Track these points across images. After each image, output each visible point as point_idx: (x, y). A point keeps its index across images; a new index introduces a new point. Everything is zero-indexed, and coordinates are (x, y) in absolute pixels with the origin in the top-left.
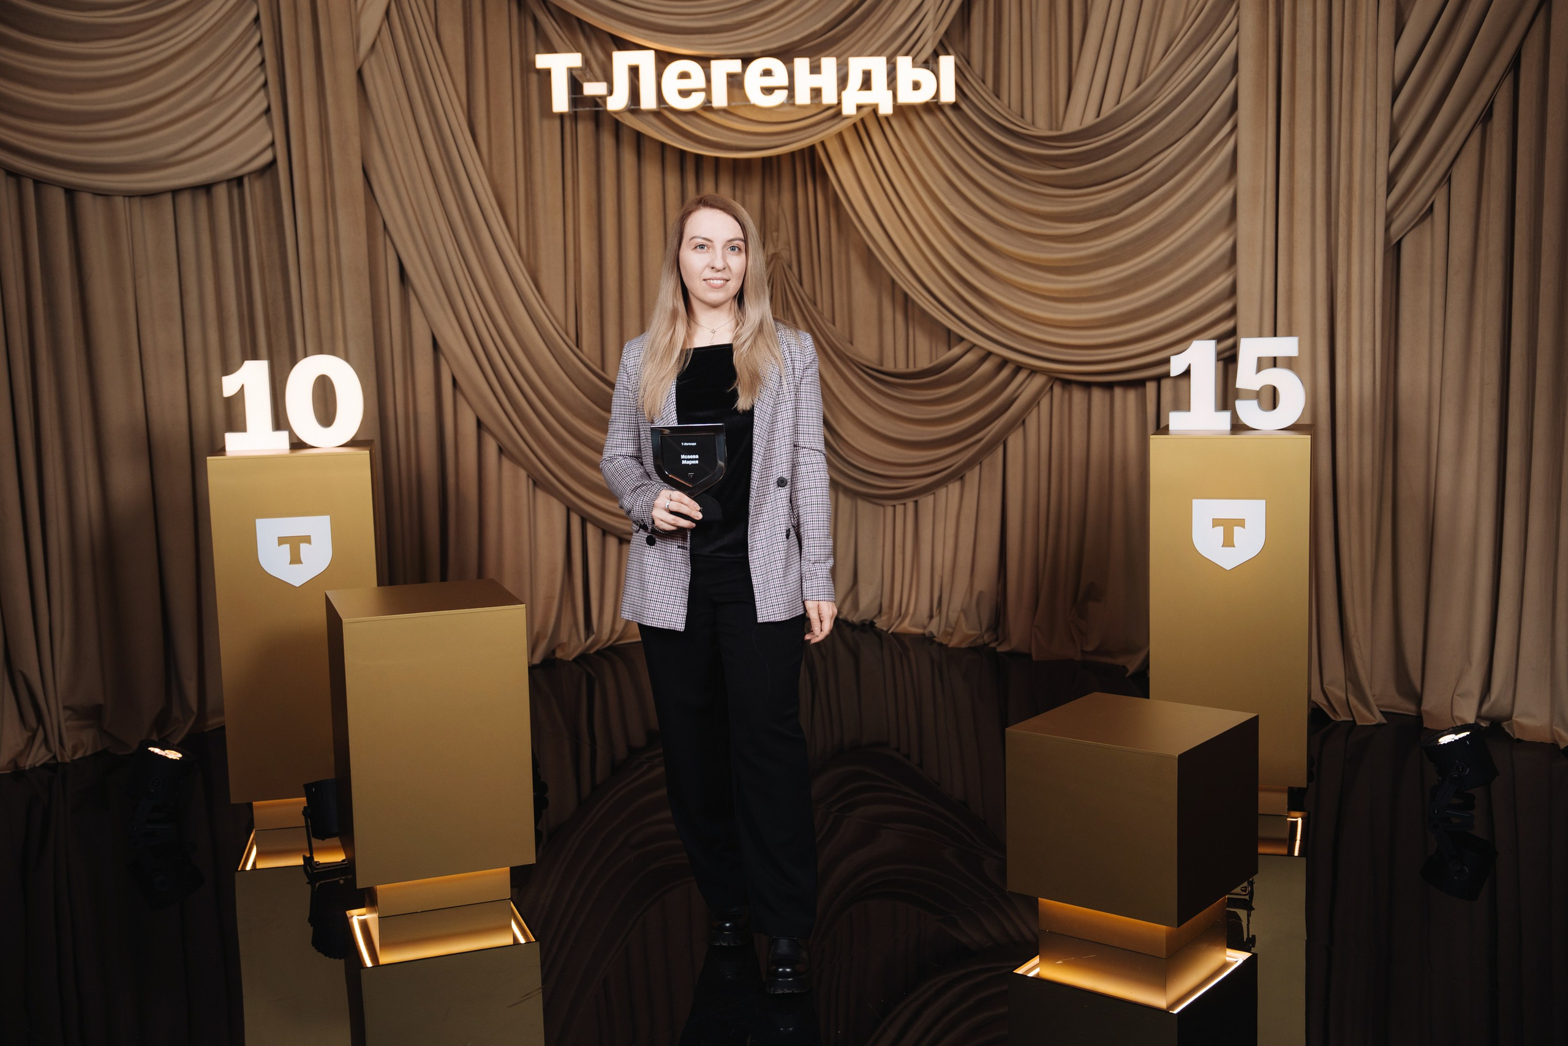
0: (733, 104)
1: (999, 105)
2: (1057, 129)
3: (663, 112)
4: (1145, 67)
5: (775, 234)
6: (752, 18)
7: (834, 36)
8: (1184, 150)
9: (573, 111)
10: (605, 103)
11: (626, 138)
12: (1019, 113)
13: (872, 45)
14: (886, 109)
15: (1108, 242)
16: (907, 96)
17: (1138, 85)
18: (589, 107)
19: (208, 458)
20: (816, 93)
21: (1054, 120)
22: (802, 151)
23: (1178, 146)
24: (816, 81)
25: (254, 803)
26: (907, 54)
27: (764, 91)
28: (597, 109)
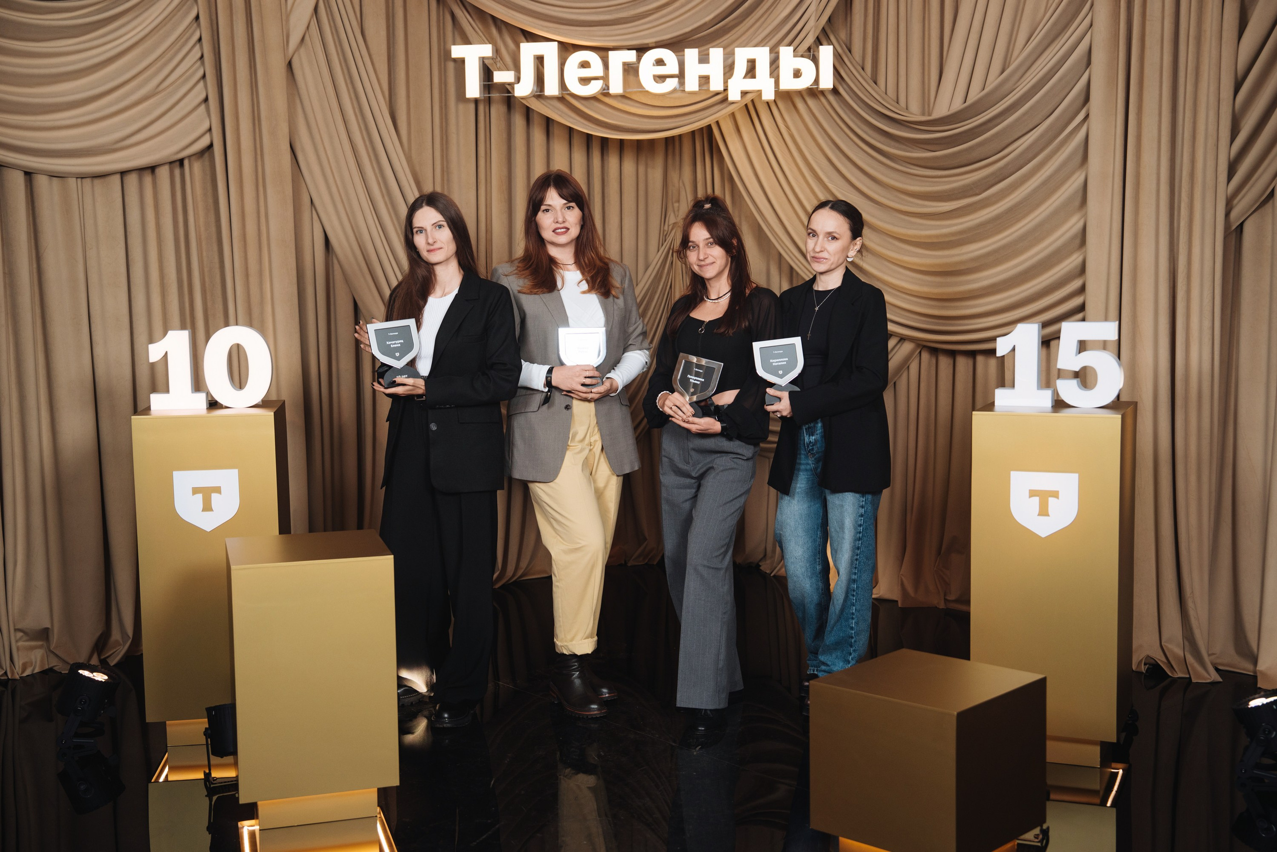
0: (628, 91)
1: (875, 91)
2: (930, 115)
3: (565, 98)
4: (1009, 56)
5: (676, 205)
6: (647, 11)
7: (724, 26)
8: (1042, 136)
9: (484, 97)
10: (513, 89)
11: (536, 120)
12: (896, 101)
13: (759, 35)
14: (769, 95)
15: (972, 220)
16: (788, 83)
17: (1002, 72)
18: (499, 94)
19: (133, 417)
20: (705, 80)
21: (926, 106)
22: (702, 129)
23: (1035, 133)
24: (704, 70)
25: (167, 722)
26: (789, 45)
27: (657, 79)
28: (507, 95)
